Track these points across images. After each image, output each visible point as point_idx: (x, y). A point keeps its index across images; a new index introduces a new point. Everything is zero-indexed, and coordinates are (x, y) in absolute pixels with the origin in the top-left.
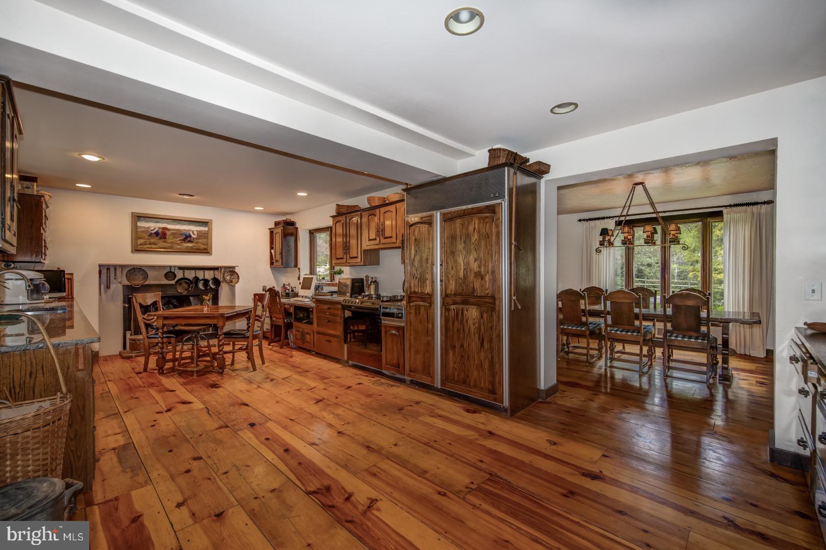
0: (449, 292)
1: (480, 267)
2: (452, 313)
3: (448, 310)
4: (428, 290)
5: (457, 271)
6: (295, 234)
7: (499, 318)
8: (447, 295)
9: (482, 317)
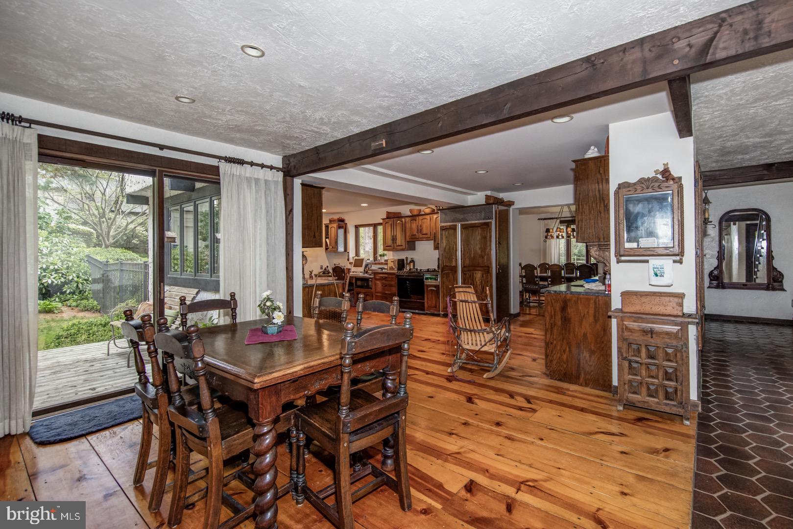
0: (465, 265)
1: (482, 252)
2: (467, 276)
3: (465, 274)
4: (454, 264)
5: (470, 255)
6: (344, 227)
7: (491, 276)
8: (464, 267)
9: (483, 276)
